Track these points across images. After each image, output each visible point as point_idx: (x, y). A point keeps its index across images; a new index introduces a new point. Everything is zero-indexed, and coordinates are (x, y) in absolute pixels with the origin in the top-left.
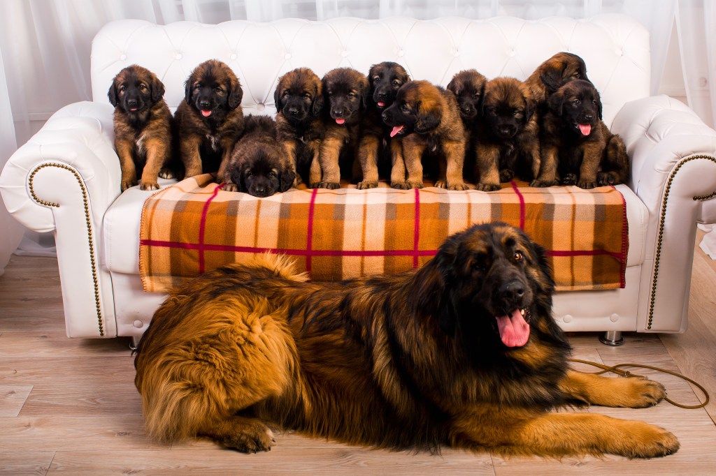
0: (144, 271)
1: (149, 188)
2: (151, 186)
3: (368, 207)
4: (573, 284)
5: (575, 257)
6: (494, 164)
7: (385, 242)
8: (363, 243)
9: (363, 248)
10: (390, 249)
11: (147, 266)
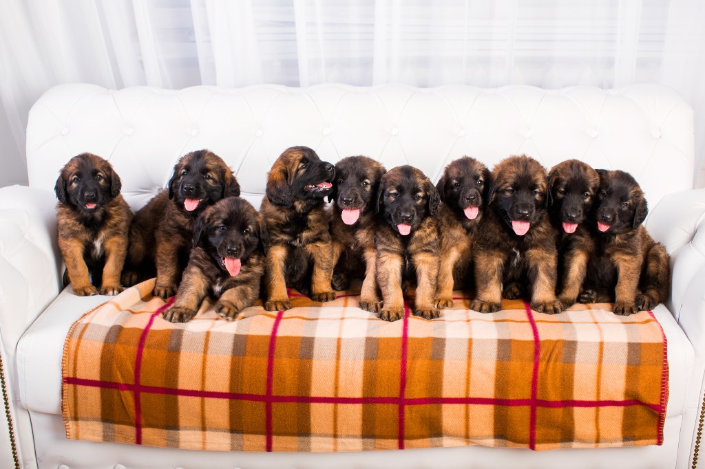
0: (69, 414)
1: (111, 292)
2: (113, 290)
3: (343, 342)
4: (598, 441)
5: (602, 408)
6: (496, 277)
7: (364, 387)
8: (336, 388)
9: (336, 394)
10: (370, 396)
11: (72, 409)
